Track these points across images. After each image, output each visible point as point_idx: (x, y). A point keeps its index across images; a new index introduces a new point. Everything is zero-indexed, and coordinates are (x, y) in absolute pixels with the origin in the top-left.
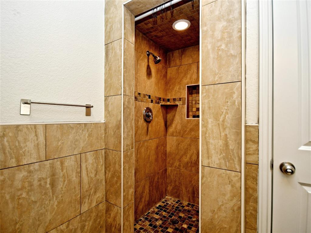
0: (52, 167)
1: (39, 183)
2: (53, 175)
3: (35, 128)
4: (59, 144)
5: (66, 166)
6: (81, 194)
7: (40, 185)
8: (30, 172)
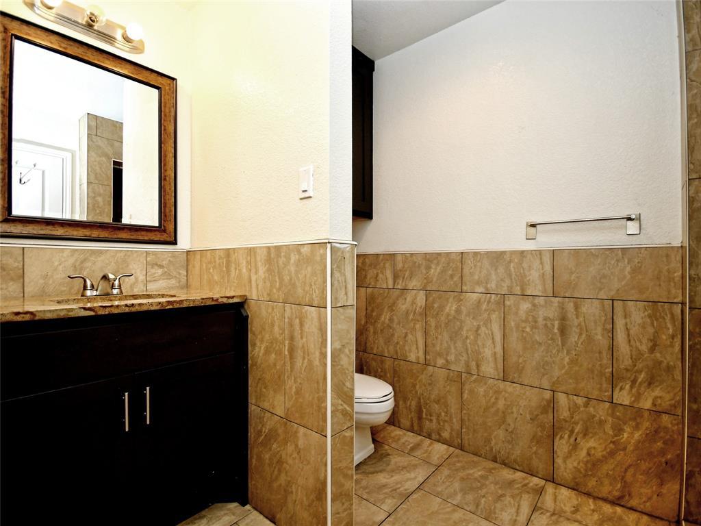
0: (562, 307)
1: (545, 322)
2: (563, 319)
3: (540, 254)
4: (572, 278)
5: (584, 313)
6: (614, 370)
7: (546, 325)
8: (534, 305)
